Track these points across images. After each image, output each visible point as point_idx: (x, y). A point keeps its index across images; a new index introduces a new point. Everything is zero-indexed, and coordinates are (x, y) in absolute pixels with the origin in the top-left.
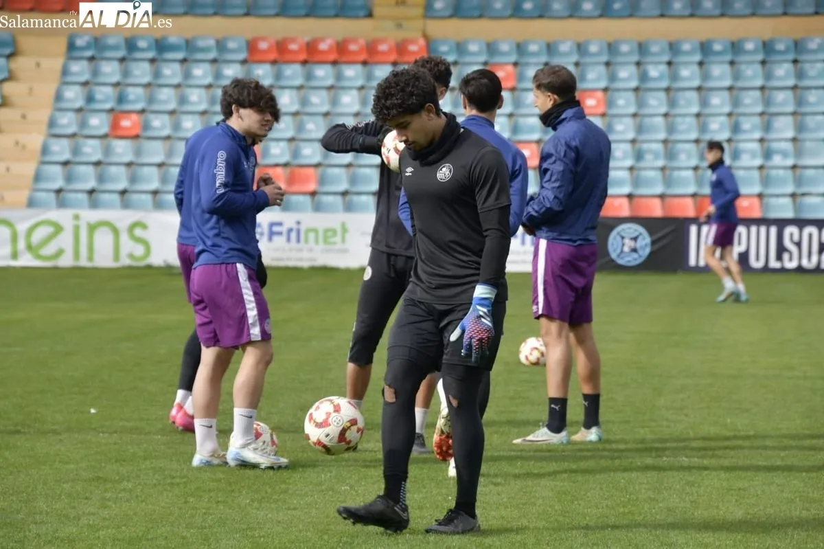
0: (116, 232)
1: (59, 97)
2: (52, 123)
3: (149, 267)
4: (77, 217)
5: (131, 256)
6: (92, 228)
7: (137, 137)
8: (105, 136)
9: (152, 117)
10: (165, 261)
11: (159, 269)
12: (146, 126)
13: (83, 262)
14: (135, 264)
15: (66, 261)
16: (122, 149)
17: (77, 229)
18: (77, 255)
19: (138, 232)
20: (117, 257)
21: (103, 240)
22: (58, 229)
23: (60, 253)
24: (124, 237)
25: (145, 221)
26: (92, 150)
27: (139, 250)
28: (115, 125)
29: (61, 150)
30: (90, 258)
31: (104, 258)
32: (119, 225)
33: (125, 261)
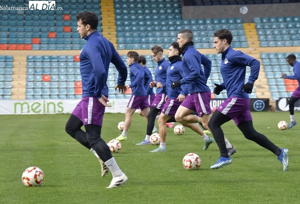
0: (54, 105)
1: (27, 71)
2: (27, 78)
3: (63, 114)
4: (44, 101)
5: (58, 111)
6: (48, 104)
7: (50, 81)
8: (42, 81)
9: (53, 76)
10: (67, 112)
11: (66, 114)
12: (52, 78)
13: (46, 113)
14: (59, 113)
15: (42, 113)
16: (47, 84)
17: (44, 104)
18: (44, 111)
19: (60, 105)
20: (55, 112)
21: (51, 107)
22: (40, 104)
23: (40, 111)
24: (57, 106)
25: (62, 102)
26: (39, 84)
27: (60, 110)
28: (43, 78)
29: (31, 85)
30: (48, 112)
31: (51, 112)
32: (55, 103)
33: (57, 112)
